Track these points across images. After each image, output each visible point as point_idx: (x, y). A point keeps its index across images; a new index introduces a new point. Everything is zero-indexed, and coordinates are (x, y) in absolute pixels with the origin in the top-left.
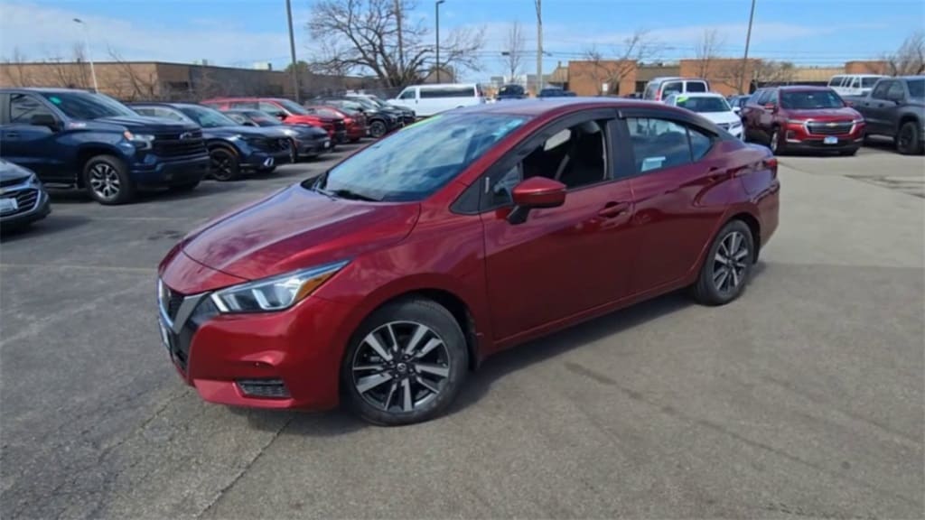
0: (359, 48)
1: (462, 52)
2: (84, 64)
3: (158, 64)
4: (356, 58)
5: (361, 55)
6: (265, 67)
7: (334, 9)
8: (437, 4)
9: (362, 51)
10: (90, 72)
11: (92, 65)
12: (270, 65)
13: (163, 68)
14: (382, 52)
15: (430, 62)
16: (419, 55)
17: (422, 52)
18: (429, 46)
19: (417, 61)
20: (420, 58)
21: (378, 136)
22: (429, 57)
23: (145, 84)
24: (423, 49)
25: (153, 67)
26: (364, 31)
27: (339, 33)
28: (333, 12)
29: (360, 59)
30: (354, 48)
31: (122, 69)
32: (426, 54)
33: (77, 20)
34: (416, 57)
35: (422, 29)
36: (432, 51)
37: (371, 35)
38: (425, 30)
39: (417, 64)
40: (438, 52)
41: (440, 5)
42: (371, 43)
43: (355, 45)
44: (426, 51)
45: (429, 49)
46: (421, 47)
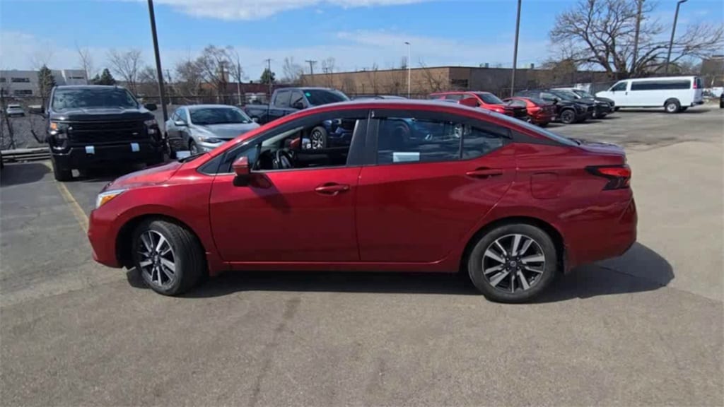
0: (593, 48)
1: (698, 46)
2: (405, 69)
3: (451, 68)
4: (588, 57)
5: (593, 54)
6: (529, 67)
7: (574, 18)
8: (679, 4)
9: (595, 52)
10: (408, 74)
11: (410, 71)
12: (532, 65)
13: (453, 70)
14: (613, 52)
15: (663, 58)
16: (651, 52)
17: (654, 49)
18: (663, 43)
19: (649, 57)
20: (652, 54)
21: (566, 122)
22: (662, 53)
23: (435, 82)
24: (655, 46)
25: (448, 70)
26: (599, 34)
27: (576, 38)
28: (573, 20)
29: (593, 57)
30: (588, 49)
31: (424, 71)
32: (658, 51)
33: (407, 43)
34: (648, 54)
35: (656, 29)
36: (665, 47)
37: (605, 37)
38: (659, 29)
39: (648, 60)
40: (670, 48)
41: (682, 4)
42: (605, 43)
43: (589, 46)
44: (659, 47)
45: (662, 45)
46: (653, 44)
